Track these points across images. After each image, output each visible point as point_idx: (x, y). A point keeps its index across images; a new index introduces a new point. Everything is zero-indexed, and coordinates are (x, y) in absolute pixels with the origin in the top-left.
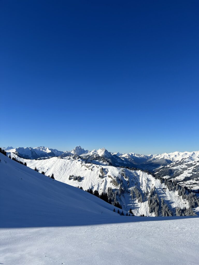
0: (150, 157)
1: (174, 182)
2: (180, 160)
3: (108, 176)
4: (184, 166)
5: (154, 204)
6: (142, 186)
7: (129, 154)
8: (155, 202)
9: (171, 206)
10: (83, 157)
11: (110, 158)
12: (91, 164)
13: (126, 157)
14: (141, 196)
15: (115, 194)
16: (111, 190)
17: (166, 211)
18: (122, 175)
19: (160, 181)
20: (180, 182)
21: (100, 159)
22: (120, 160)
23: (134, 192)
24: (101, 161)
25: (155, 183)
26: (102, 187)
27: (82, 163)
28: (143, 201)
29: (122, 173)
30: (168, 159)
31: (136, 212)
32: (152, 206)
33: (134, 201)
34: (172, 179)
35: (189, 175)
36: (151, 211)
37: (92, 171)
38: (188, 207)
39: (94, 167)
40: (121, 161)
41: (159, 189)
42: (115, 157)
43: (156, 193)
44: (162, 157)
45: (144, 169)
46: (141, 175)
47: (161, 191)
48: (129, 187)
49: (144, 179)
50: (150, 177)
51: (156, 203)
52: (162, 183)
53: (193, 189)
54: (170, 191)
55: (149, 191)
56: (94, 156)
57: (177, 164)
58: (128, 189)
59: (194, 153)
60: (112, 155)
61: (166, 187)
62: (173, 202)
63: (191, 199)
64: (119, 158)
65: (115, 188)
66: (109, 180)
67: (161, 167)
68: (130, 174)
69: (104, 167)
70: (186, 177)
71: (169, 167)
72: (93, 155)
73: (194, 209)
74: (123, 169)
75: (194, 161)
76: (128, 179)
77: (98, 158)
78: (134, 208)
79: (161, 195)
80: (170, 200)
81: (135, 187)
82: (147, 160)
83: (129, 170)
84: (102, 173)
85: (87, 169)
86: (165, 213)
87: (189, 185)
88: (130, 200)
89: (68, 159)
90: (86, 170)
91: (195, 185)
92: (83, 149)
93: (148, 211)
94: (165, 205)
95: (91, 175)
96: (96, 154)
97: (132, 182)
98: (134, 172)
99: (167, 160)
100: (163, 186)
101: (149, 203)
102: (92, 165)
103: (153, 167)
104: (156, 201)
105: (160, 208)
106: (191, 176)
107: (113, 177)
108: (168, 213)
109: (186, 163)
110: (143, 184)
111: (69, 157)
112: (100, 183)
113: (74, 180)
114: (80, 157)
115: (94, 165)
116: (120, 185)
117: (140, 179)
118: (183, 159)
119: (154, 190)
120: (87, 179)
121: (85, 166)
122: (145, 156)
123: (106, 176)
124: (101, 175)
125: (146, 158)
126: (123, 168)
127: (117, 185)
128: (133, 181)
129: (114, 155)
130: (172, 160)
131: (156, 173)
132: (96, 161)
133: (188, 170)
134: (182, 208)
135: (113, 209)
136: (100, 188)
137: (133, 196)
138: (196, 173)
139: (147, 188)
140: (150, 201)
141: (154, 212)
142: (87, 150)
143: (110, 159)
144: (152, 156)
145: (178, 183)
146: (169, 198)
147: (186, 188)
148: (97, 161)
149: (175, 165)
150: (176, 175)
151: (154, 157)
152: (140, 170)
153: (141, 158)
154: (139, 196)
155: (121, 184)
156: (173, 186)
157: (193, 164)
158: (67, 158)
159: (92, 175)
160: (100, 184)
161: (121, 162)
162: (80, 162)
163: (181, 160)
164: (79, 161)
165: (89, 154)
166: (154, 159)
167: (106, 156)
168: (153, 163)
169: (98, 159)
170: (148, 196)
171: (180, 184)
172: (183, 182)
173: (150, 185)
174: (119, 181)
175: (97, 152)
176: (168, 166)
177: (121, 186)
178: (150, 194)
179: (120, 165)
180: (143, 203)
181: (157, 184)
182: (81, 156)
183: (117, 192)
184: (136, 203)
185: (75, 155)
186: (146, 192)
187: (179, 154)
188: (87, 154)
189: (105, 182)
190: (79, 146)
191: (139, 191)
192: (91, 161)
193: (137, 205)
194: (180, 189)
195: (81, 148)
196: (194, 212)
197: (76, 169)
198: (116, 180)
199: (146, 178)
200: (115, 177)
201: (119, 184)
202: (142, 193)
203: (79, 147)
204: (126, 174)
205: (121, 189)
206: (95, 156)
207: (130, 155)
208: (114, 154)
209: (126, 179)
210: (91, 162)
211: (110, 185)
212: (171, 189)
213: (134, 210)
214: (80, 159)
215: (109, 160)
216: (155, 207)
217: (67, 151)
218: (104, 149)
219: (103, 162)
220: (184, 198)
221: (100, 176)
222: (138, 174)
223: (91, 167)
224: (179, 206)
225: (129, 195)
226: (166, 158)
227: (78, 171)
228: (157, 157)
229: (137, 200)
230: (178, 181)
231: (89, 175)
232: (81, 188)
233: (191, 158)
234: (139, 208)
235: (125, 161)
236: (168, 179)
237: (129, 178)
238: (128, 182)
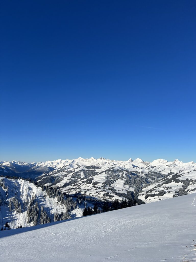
0: (34, 165)
1: (54, 189)
2: (61, 168)
4: (65, 173)
5: (33, 213)
6: (23, 196)
7: (12, 162)
8: (34, 211)
9: (50, 213)
13: (7, 165)
14: (20, 207)
17: (45, 218)
19: (41, 189)
20: (60, 188)
23: (12, 203)
25: (36, 191)
28: (22, 212)
29: (1, 183)
30: (51, 166)
31: (14, 224)
32: (31, 215)
33: (11, 212)
34: (53, 186)
35: (68, 181)
36: (30, 220)
38: (65, 211)
41: (40, 197)
43: (36, 201)
44: (46, 165)
45: (26, 177)
46: (22, 184)
47: (41, 199)
48: (7, 198)
49: (25, 188)
50: (32, 185)
51: (36, 212)
52: (43, 190)
53: (70, 194)
54: (50, 198)
55: (30, 200)
57: (59, 171)
58: (6, 200)
59: (74, 161)
61: (46, 194)
62: (52, 209)
63: (68, 203)
67: (44, 175)
68: (10, 184)
70: (65, 183)
71: (51, 175)
73: (70, 213)
75: (73, 168)
78: (11, 221)
79: (42, 203)
80: (50, 207)
81: (14, 197)
82: (30, 168)
83: (9, 179)
86: (43, 220)
87: (68, 190)
88: (7, 212)
91: (72, 190)
93: (27, 221)
94: (45, 213)
97: (11, 193)
98: (15, 181)
99: (49, 168)
100: (45, 193)
101: (29, 212)
103: (36, 175)
104: (36, 209)
105: (39, 216)
106: (70, 182)
108: (46, 220)
109: (67, 170)
110: (24, 193)
117: (21, 188)
118: (64, 166)
119: (34, 198)
122: (28, 164)
125: (30, 166)
126: (3, 177)
128: (12, 191)
130: (54, 168)
131: (38, 181)
133: (68, 176)
134: (60, 213)
137: (11, 208)
138: (74, 179)
139: (27, 197)
140: (29, 211)
141: (33, 221)
144: (36, 163)
145: (58, 190)
146: (48, 205)
147: (65, 193)
149: (57, 172)
150: (57, 182)
151: (37, 165)
152: (22, 178)
153: (24, 166)
154: (19, 206)
156: (53, 193)
157: (72, 171)
161: (1, 171)
163: (63, 167)
166: (38, 167)
168: (36, 171)
170: (28, 206)
171: (60, 190)
172: (62, 188)
173: (31, 194)
176: (51, 173)
178: (30, 203)
180: (22, 214)
181: (39, 192)
184: (14, 215)
186: (26, 201)
187: (62, 162)
191: (19, 201)
193: (14, 217)
194: (60, 195)
196: (70, 215)
199: (28, 187)
202: (21, 203)
204: (5, 184)
207: (13, 162)
209: (4, 190)
212: (52, 196)
213: (11, 223)
216: (34, 216)
220: (62, 203)
222: (20, 183)
224: (57, 212)
225: (6, 207)
226: (49, 166)
228: (41, 164)
229: (16, 211)
230: (58, 188)
233: (71, 165)
234: (17, 219)
235: (5, 170)
236: (49, 186)
237: (8, 189)
238: (6, 193)
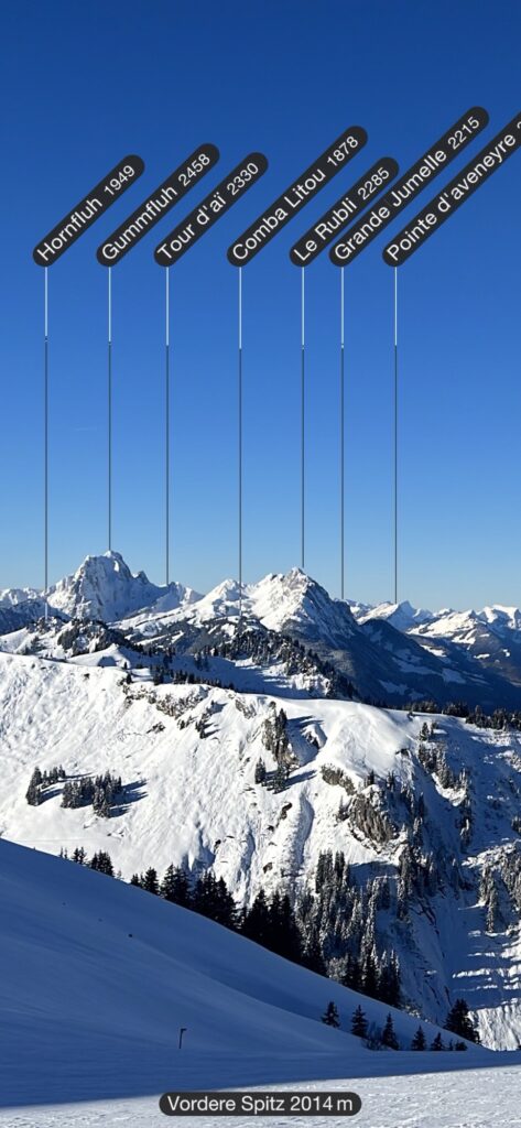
3: (319, 775)
7: (483, 617)
10: (140, 637)
11: (340, 642)
12: (196, 688)
13: (456, 634)
15: (371, 902)
16: (340, 876)
18: (425, 764)
21: (271, 651)
22: (416, 659)
23: (500, 885)
24: (272, 663)
26: (276, 851)
27: (129, 680)
29: (423, 750)
33: (499, 944)
37: (204, 736)
39: (217, 708)
40: (422, 664)
42: (377, 637)
48: (471, 846)
56: (225, 627)
58: (460, 862)
60: (361, 620)
64: (412, 644)
65: (370, 856)
66: (328, 799)
68: (480, 757)
69: (294, 709)
72: (218, 622)
74: (429, 719)
76: (462, 794)
77: (256, 640)
78: (497, 996)
81: (509, 848)
83: (473, 728)
84: (278, 752)
85: (170, 723)
88: (474, 939)
89: (27, 652)
90: (159, 728)
92: (142, 576)
95: (195, 770)
96: (236, 612)
97: (488, 816)
98: (507, 744)
102: (205, 693)
107: (357, 781)
111: (32, 637)
112: (265, 823)
113: (64, 806)
114: (116, 637)
115: (218, 694)
116: (403, 836)
120: (162, 795)
121: (153, 701)
123: (308, 775)
124: (272, 766)
126: (433, 711)
127: (384, 838)
128: (496, 805)
129: (377, 623)
132: (238, 663)
135: (325, 1008)
136: (260, 860)
137: (497, 913)
142: (172, 587)
143: (342, 648)
148: (248, 662)
155: (416, 826)
158: (18, 642)
159: (202, 766)
160: (264, 828)
161: (423, 671)
162: (115, 674)
164: (106, 662)
165: (189, 614)
167: (311, 632)
169: (255, 652)
174: (402, 809)
175: (252, 597)
177: (413, 842)
179: (414, 695)
182: (124, 625)
183: (385, 888)
185: (76, 622)
188: (176, 615)
189: (301, 818)
190: (108, 554)
192: (198, 663)
195: (125, 571)
197: (82, 724)
198: (376, 798)
200: (371, 779)
201: (398, 830)
203: (110, 562)
204: (449, 759)
205: (415, 865)
206: (230, 630)
207: (491, 618)
208: (372, 615)
209: (447, 793)
210: (197, 674)
211: (336, 839)
213: (499, 1010)
214: (112, 650)
215: (337, 655)
217: (14, 592)
218: (300, 577)
219: (292, 671)
221: (262, 776)
223: (197, 712)
225: (467, 904)
227: (99, 736)
231: (182, 768)
232: (102, 863)
235: (448, 666)
237: (470, 788)
238: (459, 816)
